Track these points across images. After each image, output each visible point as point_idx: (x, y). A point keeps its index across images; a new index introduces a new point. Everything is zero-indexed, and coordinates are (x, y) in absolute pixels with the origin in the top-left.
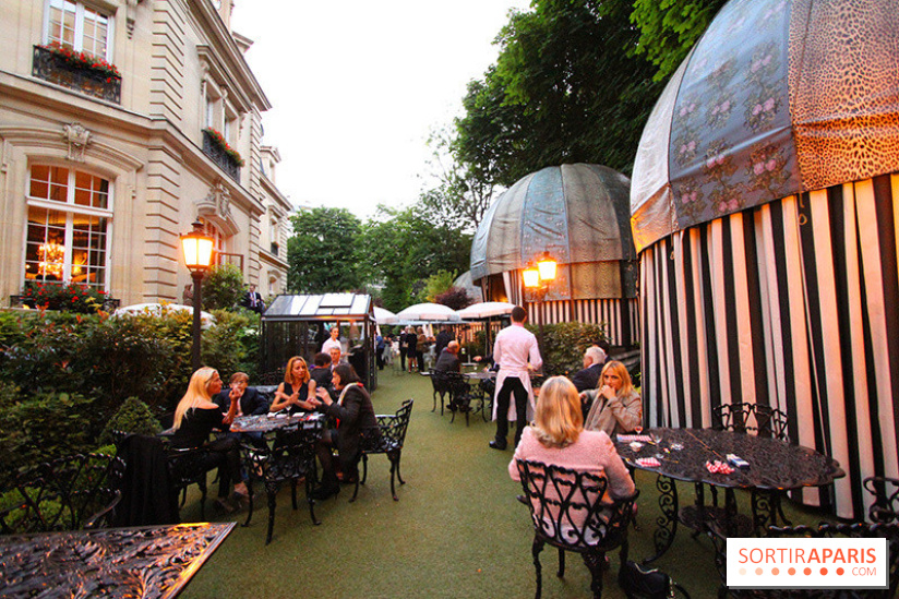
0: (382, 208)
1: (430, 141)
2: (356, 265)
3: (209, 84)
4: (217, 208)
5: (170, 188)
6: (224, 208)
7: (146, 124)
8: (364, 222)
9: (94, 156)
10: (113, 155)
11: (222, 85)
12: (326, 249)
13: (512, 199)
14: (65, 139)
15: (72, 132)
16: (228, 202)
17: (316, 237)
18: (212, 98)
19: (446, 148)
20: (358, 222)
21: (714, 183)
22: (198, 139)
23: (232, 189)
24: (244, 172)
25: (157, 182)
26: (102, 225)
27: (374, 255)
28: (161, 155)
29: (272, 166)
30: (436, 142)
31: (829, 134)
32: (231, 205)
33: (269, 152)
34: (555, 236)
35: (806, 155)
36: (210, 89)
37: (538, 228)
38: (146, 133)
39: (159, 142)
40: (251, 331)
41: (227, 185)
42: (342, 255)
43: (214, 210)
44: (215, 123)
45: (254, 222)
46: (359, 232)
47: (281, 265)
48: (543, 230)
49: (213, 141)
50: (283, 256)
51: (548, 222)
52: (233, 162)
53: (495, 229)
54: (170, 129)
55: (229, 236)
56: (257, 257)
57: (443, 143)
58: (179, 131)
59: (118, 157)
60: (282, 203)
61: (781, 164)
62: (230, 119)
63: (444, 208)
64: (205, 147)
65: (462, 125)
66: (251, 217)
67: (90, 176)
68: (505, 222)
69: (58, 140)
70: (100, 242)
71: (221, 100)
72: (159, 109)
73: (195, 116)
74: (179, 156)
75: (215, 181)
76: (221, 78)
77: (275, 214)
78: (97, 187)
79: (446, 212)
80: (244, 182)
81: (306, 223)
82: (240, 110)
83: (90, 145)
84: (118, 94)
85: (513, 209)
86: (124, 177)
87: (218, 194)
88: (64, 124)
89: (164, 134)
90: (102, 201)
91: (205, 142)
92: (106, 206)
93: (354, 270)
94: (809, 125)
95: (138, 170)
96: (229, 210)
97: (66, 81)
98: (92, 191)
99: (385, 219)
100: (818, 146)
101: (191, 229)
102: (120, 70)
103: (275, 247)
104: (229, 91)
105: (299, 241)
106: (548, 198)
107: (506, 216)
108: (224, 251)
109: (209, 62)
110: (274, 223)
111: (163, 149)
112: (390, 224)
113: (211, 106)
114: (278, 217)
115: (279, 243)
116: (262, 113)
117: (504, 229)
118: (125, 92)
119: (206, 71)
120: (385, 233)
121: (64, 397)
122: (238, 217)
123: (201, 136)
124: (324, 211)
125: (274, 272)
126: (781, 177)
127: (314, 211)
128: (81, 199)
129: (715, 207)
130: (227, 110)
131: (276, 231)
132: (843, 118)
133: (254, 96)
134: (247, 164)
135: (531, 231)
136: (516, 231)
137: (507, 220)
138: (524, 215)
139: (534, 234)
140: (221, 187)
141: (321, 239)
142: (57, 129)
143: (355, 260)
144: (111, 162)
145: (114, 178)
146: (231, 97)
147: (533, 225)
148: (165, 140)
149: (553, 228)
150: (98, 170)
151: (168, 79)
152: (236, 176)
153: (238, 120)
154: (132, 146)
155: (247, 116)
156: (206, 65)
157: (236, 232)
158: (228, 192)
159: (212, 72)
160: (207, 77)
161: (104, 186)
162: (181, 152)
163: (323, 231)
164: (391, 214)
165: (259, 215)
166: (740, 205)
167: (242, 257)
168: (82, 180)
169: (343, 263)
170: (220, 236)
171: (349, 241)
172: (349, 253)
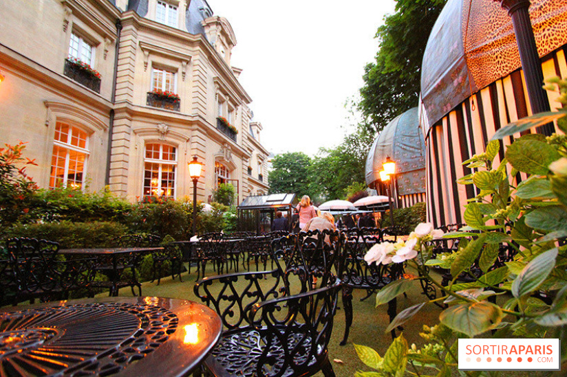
0: (323, 150)
1: (346, 104)
2: (309, 185)
3: (219, 95)
4: (224, 156)
5: (201, 148)
6: (228, 156)
7: (190, 119)
8: (313, 158)
9: (170, 137)
10: (177, 136)
11: (226, 94)
12: (292, 176)
13: (388, 131)
14: (158, 130)
15: (161, 127)
16: (230, 153)
17: (286, 171)
18: (221, 102)
19: (356, 107)
20: (309, 159)
21: (439, 96)
22: (214, 123)
23: (232, 146)
24: (238, 136)
25: (195, 145)
26: (173, 168)
27: (319, 178)
28: (197, 133)
29: (258, 132)
30: (350, 104)
31: (484, 55)
32: (232, 155)
33: (256, 125)
34: (416, 150)
35: (474, 69)
36: (220, 97)
37: (405, 147)
38: (190, 123)
39: (196, 127)
40: (234, 215)
41: (229, 144)
42: (300, 179)
43: (223, 158)
44: (223, 114)
45: (245, 163)
46: (310, 165)
47: (264, 187)
48: (408, 148)
49: (222, 123)
50: (265, 182)
51: (410, 142)
52: (232, 132)
53: (377, 151)
54: (201, 120)
55: (232, 170)
56: (247, 181)
57: (355, 104)
58: (205, 120)
59: (180, 136)
60: (264, 152)
61: (464, 78)
62: (230, 111)
63: (361, 144)
64: (218, 126)
65: (363, 92)
66: (243, 160)
67: (168, 146)
68: (384, 146)
69: (155, 131)
70: (172, 176)
71: (226, 102)
72: (196, 111)
73: (213, 112)
74: (205, 132)
75: (223, 142)
76: (225, 91)
77: (260, 158)
78: (171, 150)
79: (362, 147)
80: (239, 142)
81: (279, 163)
82: (236, 105)
83: (168, 132)
84: (179, 107)
85: (388, 137)
86: (182, 145)
87: (225, 149)
88: (158, 124)
89: (198, 123)
90: (173, 157)
91: (218, 123)
92: (174, 160)
93: (308, 188)
94: (473, 52)
95: (188, 141)
96: (231, 157)
97: (159, 105)
98: (169, 153)
99: (325, 156)
100: (479, 63)
101: (193, 160)
102: (180, 96)
103: (261, 177)
104: (230, 97)
105: (275, 173)
106: (411, 127)
107: (384, 142)
108: (230, 178)
109: (219, 84)
110: (260, 164)
111: (198, 130)
112: (328, 159)
113: (221, 106)
114: (262, 160)
115: (263, 174)
116: (248, 105)
117: (383, 150)
118: (182, 106)
119: (218, 89)
120: (324, 164)
121: (144, 234)
122: (236, 160)
123: (216, 121)
124: (289, 155)
125: (260, 190)
126: (466, 85)
127: (284, 155)
128: (165, 157)
129: (442, 111)
130: (229, 105)
131: (261, 168)
132: (488, 43)
133: (243, 97)
134: (240, 132)
135: (400, 149)
136: (390, 151)
137: (385, 144)
138: (395, 139)
139: (402, 151)
140: (226, 145)
141: (289, 171)
142: (155, 127)
143: (308, 182)
144: (177, 139)
145: (177, 146)
146: (231, 100)
147: (401, 145)
148: (199, 125)
149: (415, 146)
150: (172, 143)
151: (200, 96)
152: (234, 139)
153: (235, 111)
154: (185, 130)
155: (240, 107)
156: (218, 86)
157: (235, 168)
158: (230, 148)
159: (221, 89)
160: (219, 92)
161: (174, 150)
162: (206, 130)
163: (289, 166)
164: (328, 152)
165: (247, 158)
166: (451, 107)
167: (238, 181)
168: (165, 149)
169: (301, 184)
170: (227, 171)
171: (304, 171)
172: (304, 178)
